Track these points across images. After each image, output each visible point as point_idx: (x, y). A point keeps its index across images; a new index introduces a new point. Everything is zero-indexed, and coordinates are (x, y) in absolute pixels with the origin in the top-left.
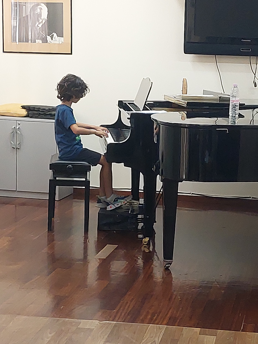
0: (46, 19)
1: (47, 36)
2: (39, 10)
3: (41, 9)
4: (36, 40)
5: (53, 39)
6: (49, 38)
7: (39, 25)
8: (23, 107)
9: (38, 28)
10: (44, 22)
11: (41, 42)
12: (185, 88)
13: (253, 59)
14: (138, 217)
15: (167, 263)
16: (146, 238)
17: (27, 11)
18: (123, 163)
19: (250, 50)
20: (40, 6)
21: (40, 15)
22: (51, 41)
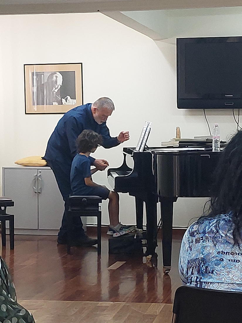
0: (61, 85)
1: (62, 99)
2: (55, 78)
3: (56, 77)
4: (53, 103)
5: (67, 101)
6: (64, 100)
7: (55, 90)
9: (55, 92)
10: (59, 87)
11: (57, 104)
12: (178, 134)
13: (236, 111)
14: (142, 243)
15: (166, 269)
16: (149, 255)
17: (45, 79)
18: (128, 193)
19: (232, 103)
20: (56, 75)
21: (56, 82)
22: (66, 103)
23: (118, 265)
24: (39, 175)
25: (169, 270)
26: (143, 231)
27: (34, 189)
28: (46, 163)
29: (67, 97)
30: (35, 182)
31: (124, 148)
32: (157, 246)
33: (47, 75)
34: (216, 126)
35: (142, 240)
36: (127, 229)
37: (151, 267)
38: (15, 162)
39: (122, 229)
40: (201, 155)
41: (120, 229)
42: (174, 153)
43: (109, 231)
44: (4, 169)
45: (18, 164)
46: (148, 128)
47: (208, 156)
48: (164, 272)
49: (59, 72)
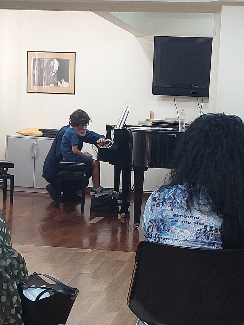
0: (58, 70)
1: (58, 82)
2: (52, 64)
3: (54, 63)
4: (50, 84)
5: (62, 83)
6: (59, 83)
7: (52, 74)
8: (40, 130)
9: (52, 76)
10: (56, 71)
11: (54, 86)
12: (152, 116)
13: (200, 99)
14: (118, 203)
15: (136, 225)
16: (123, 213)
17: (44, 64)
18: (108, 162)
19: (197, 93)
20: (53, 61)
21: (53, 67)
22: (61, 85)
23: (97, 219)
24: (36, 143)
25: (138, 226)
26: (119, 193)
27: (31, 154)
28: (42, 134)
29: (62, 80)
30: (33, 149)
31: (107, 125)
32: (130, 206)
33: (46, 61)
34: (182, 111)
35: (118, 201)
36: (106, 191)
37: (124, 222)
38: (17, 131)
39: (103, 191)
40: (169, 134)
41: (101, 191)
42: (147, 132)
43: (91, 192)
44: (7, 137)
45: (19, 134)
46: (128, 110)
47: (175, 135)
48: (134, 227)
49: (56, 59)
